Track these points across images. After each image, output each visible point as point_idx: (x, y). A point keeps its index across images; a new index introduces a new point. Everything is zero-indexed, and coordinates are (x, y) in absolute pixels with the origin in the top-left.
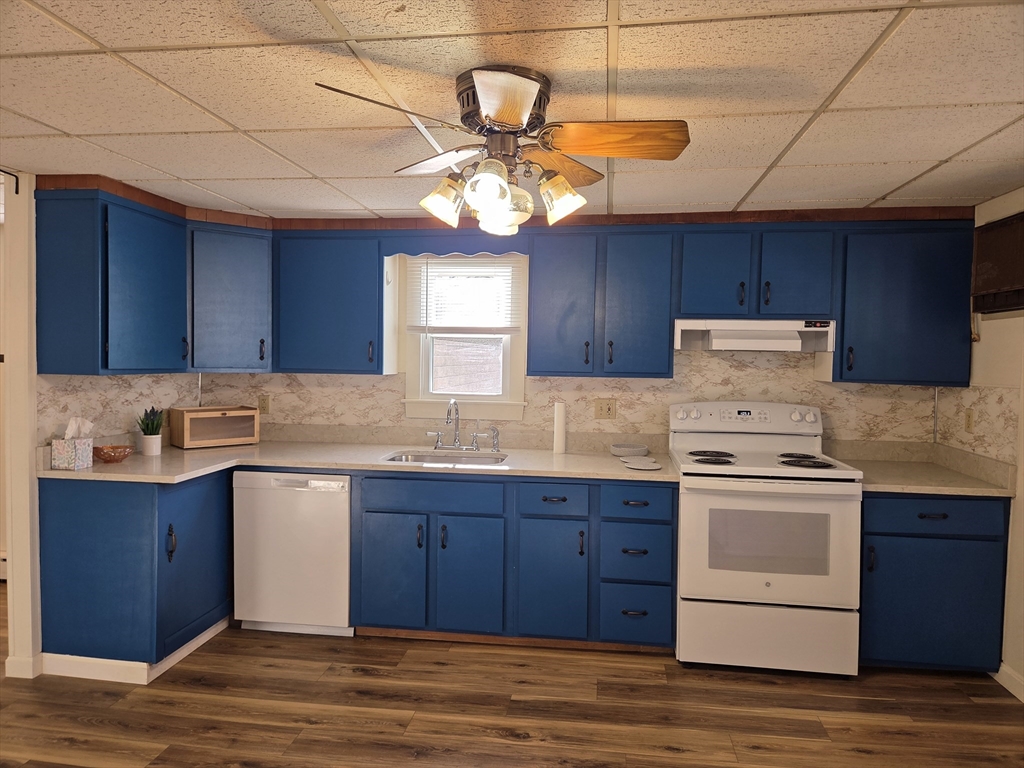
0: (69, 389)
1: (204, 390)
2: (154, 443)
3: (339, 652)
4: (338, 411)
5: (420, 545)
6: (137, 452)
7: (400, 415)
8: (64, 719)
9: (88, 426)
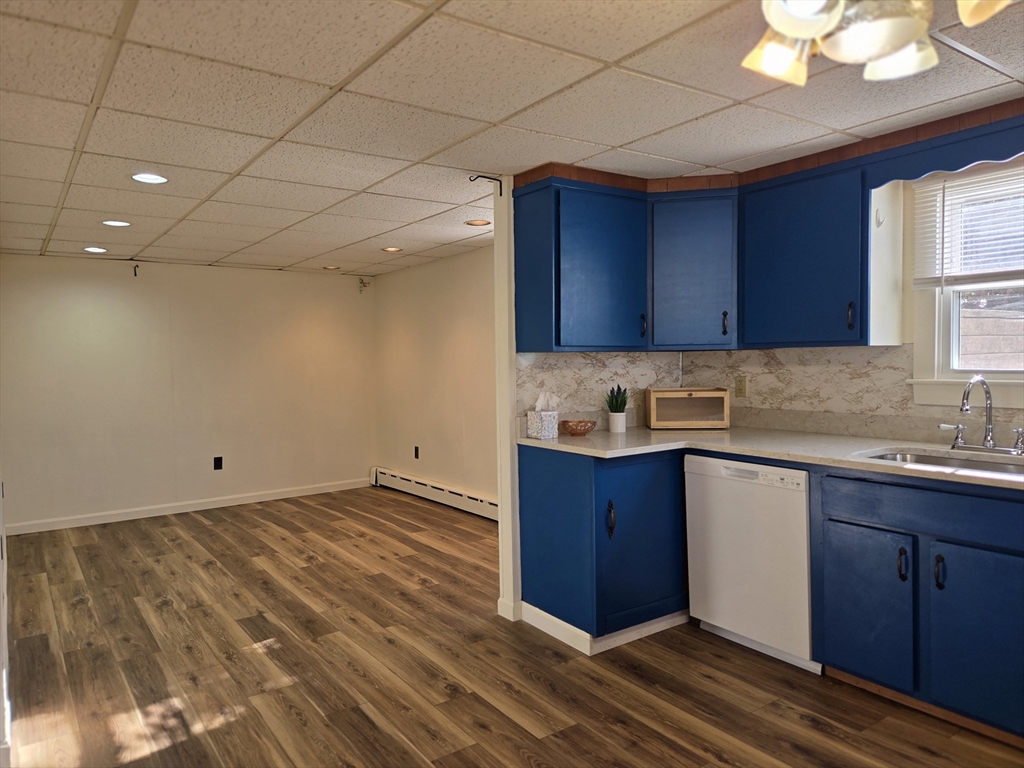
0: (546, 366)
1: (685, 372)
2: (620, 421)
3: (794, 688)
4: (823, 394)
5: (903, 578)
6: (607, 429)
7: (905, 401)
8: (514, 665)
9: (555, 400)
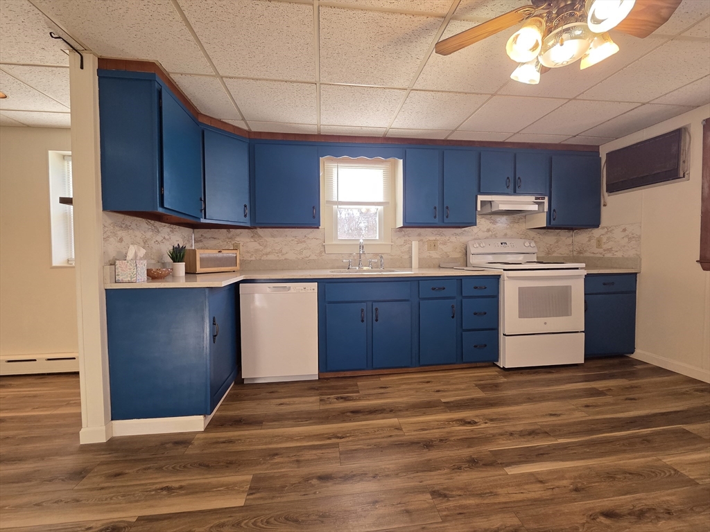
0: (124, 226)
2: (181, 267)
3: (318, 390)
4: (284, 251)
5: (363, 321)
7: (321, 252)
9: (142, 252)
